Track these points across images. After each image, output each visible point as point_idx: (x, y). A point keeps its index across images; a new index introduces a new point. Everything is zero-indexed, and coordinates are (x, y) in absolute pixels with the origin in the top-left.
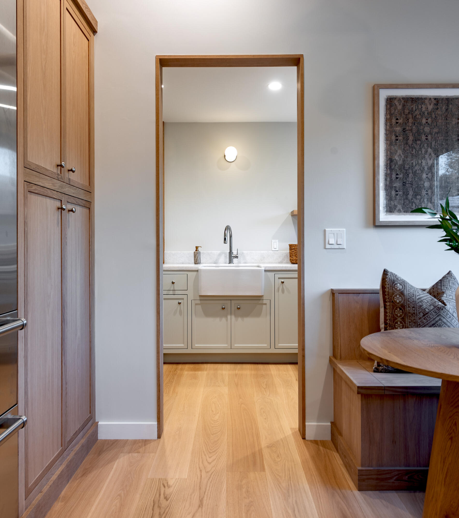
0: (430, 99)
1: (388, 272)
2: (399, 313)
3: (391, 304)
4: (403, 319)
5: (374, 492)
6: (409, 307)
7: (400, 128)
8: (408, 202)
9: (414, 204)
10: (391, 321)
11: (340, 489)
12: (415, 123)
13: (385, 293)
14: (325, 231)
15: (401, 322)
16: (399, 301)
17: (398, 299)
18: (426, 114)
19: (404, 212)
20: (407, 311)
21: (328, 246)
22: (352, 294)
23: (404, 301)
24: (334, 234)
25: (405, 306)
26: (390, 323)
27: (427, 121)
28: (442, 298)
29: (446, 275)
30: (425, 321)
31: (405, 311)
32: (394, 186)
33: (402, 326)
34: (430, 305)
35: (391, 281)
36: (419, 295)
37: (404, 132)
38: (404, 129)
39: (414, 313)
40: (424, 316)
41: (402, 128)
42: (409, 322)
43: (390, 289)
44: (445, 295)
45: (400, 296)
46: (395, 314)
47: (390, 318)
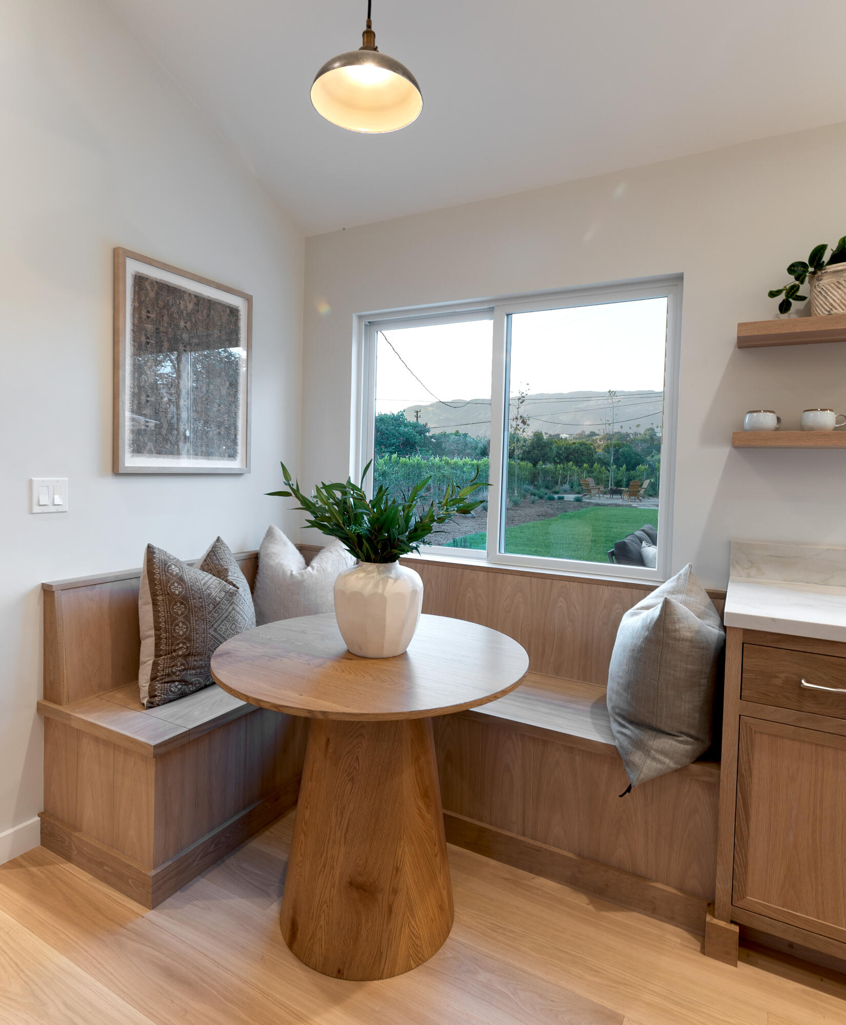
0: (190, 294)
1: (155, 548)
2: (179, 609)
3: (166, 598)
4: (187, 618)
5: (173, 896)
6: (194, 598)
7: (153, 327)
8: (161, 439)
9: (169, 442)
10: (168, 623)
11: (121, 926)
12: (171, 323)
13: (154, 581)
14: (31, 481)
15: (184, 623)
16: (179, 591)
17: (177, 590)
18: (185, 314)
19: (157, 453)
20: (192, 605)
21: (36, 509)
22: (84, 588)
23: (186, 590)
24: (48, 487)
25: (188, 597)
26: (165, 628)
27: (185, 325)
28: (228, 578)
29: (216, 542)
30: (216, 615)
31: (189, 605)
32: (144, 412)
33: (186, 628)
34: (220, 591)
35: (162, 563)
36: (203, 579)
37: (158, 333)
38: (157, 329)
39: (202, 606)
40: (214, 608)
41: (155, 327)
42: (196, 621)
43: (163, 575)
44: (230, 574)
45: (179, 584)
46: (174, 612)
47: (166, 619)
